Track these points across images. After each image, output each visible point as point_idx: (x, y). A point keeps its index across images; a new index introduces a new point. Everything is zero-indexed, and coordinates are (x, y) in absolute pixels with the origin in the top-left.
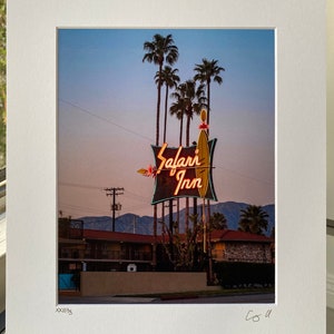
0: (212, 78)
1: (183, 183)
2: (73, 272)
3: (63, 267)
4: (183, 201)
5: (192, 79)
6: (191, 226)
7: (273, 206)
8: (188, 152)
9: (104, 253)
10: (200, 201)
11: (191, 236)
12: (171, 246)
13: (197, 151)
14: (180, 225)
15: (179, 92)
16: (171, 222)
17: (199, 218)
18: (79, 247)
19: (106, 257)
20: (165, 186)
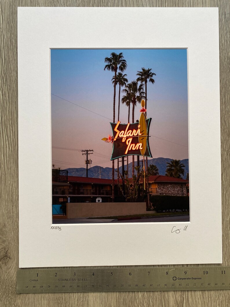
0: (148, 80)
1: (130, 146)
2: (61, 203)
3: (55, 201)
4: (130, 157)
5: (135, 80)
6: (136, 173)
7: (188, 160)
8: (133, 127)
9: (81, 191)
10: (141, 158)
11: (136, 179)
12: (123, 186)
13: (139, 126)
14: (129, 173)
15: (127, 89)
16: (124, 171)
17: (141, 169)
18: (65, 188)
19: (83, 193)
20: (119, 149)
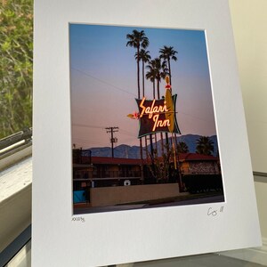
0: (171, 57)
1: (157, 123)
2: (84, 189)
4: (158, 135)
5: (158, 57)
6: (165, 151)
7: (216, 136)
8: (160, 103)
9: (107, 173)
10: (170, 135)
11: (166, 158)
12: (153, 166)
13: (165, 102)
14: (158, 151)
15: (151, 65)
16: (152, 150)
17: (170, 146)
18: (88, 170)
19: (109, 176)
20: (146, 126)
